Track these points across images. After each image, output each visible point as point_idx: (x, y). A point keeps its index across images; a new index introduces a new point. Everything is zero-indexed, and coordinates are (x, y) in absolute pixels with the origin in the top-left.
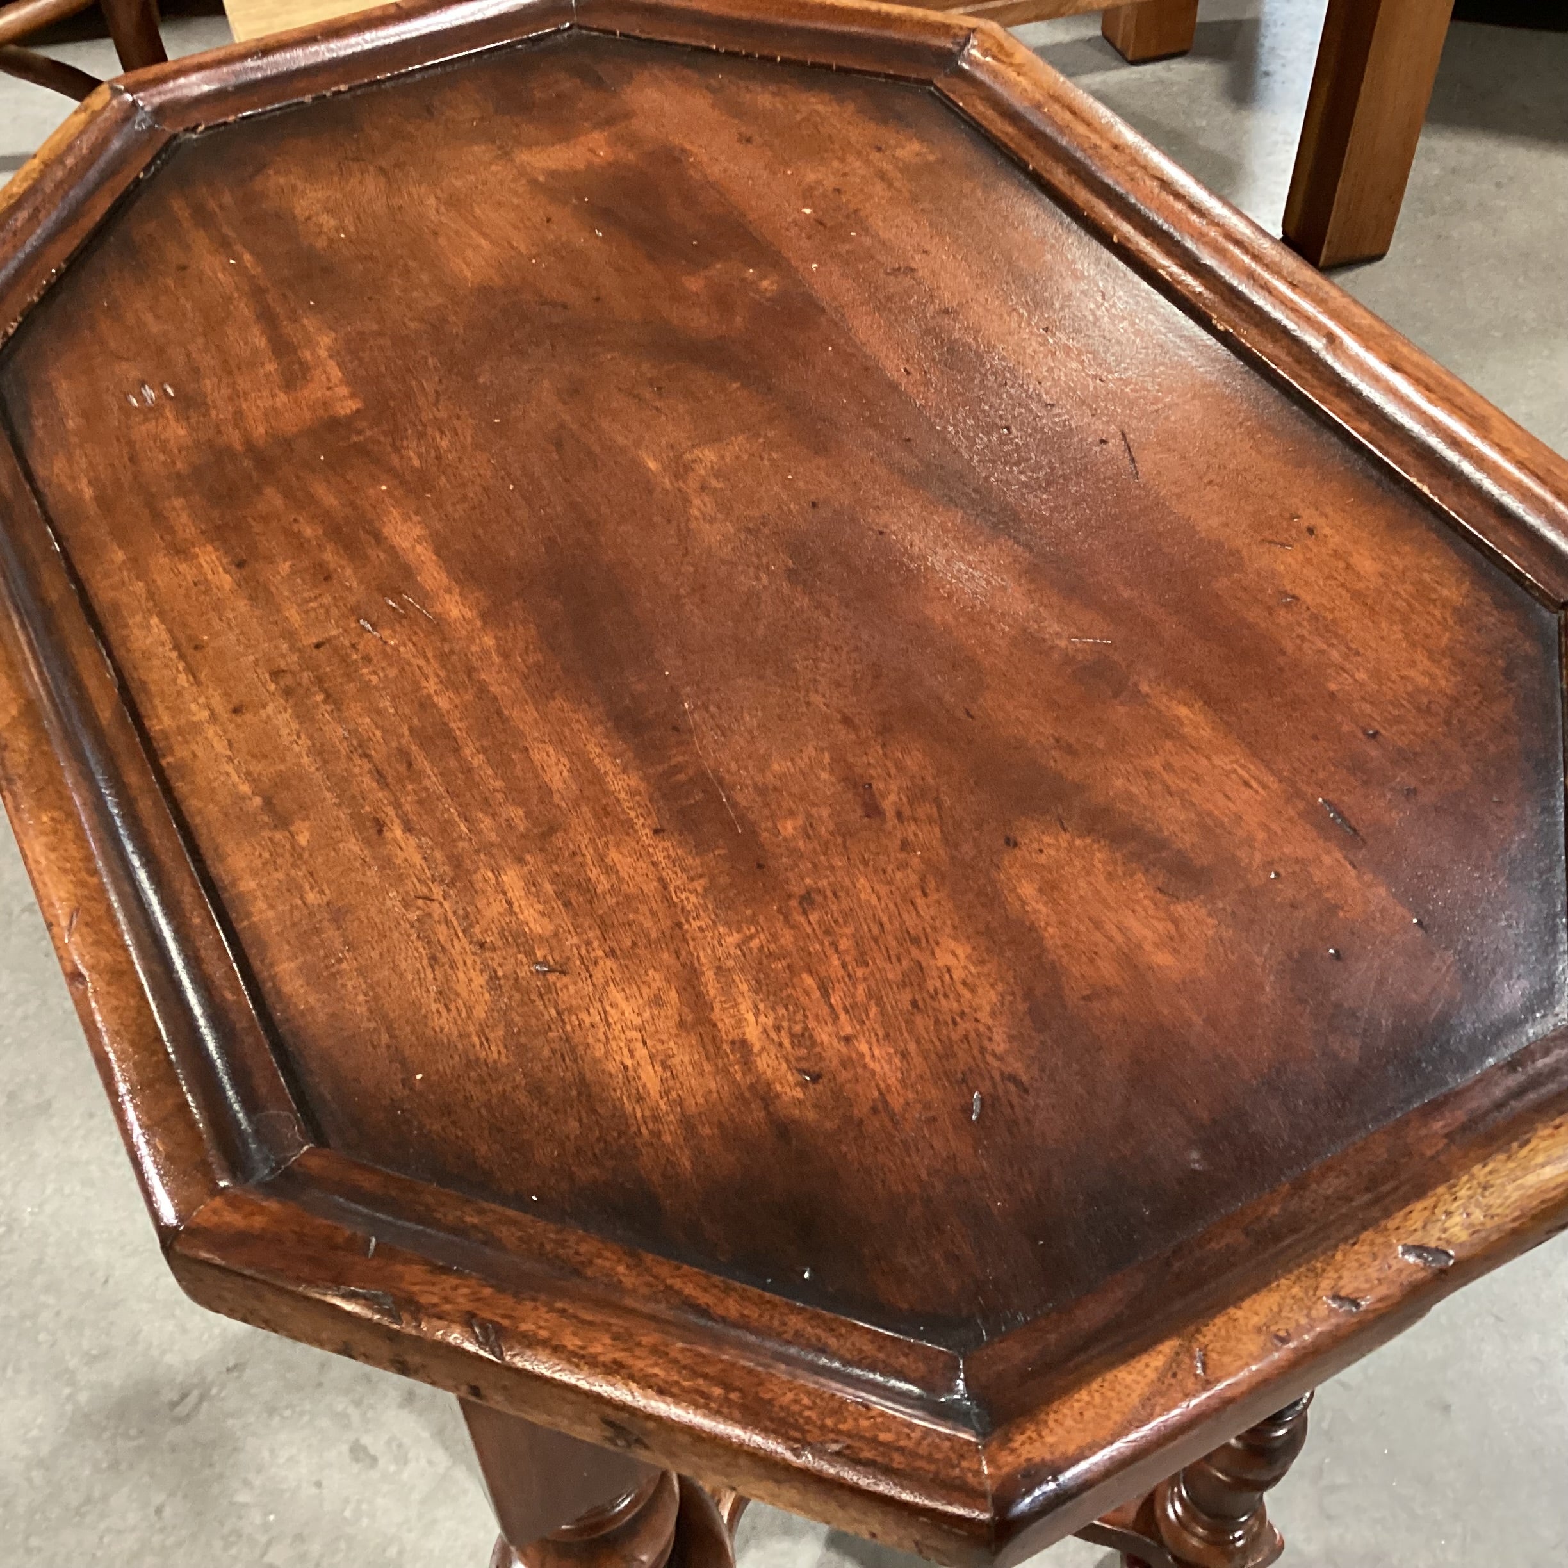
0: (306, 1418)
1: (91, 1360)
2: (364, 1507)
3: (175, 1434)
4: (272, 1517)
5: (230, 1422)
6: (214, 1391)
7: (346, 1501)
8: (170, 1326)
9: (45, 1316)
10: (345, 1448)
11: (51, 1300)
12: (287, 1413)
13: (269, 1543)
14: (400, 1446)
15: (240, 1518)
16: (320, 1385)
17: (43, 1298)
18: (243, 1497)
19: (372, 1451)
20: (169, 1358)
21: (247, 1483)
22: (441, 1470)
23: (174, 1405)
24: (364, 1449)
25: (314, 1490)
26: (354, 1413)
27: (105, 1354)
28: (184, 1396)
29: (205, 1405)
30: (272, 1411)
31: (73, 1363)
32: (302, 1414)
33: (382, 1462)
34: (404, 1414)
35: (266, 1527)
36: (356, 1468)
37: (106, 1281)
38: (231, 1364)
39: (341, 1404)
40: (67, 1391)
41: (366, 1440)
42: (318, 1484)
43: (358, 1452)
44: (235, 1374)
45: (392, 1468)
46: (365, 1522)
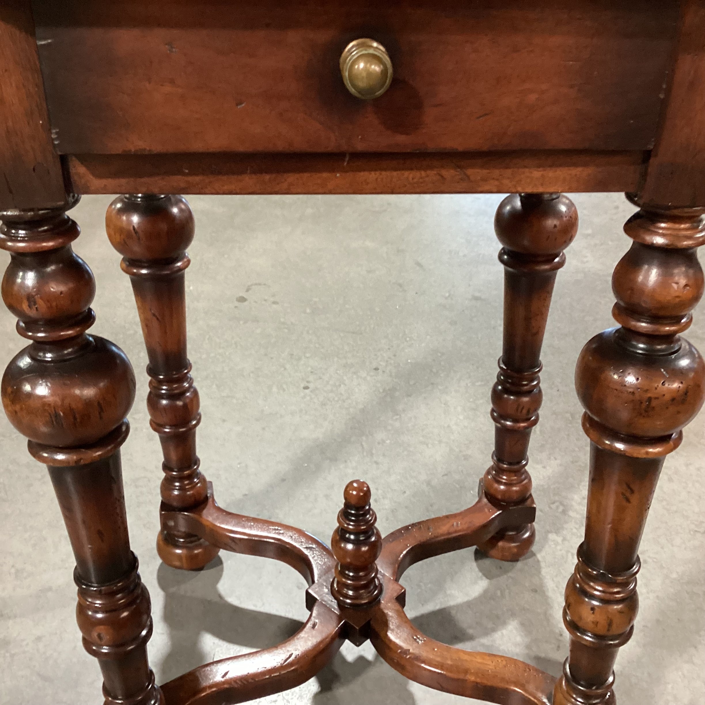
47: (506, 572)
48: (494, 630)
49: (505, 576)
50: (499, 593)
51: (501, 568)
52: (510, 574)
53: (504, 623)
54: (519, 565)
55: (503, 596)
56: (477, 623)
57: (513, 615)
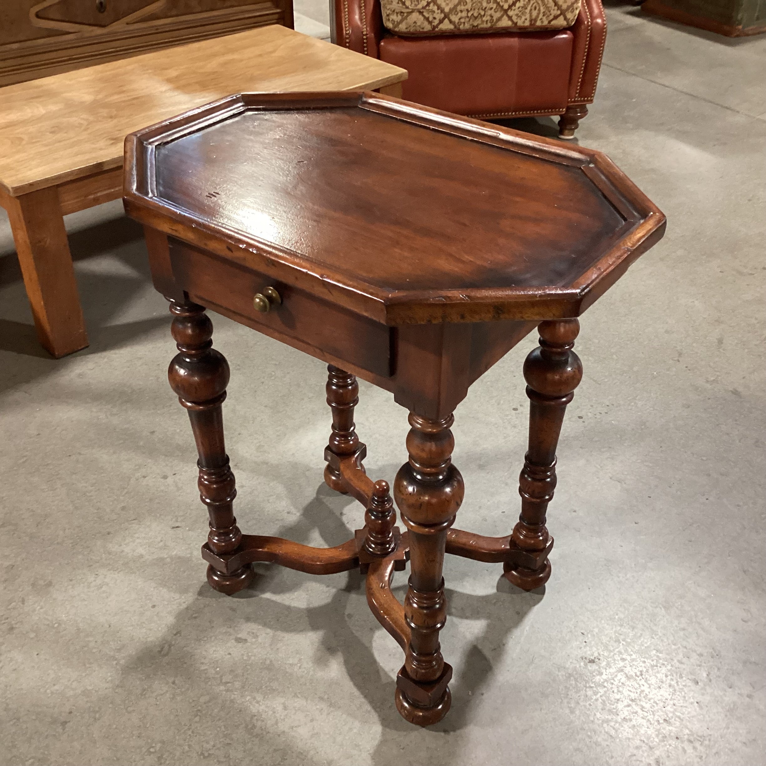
0: (213, 638)
1: (119, 650)
2: (250, 654)
3: (166, 659)
4: (218, 669)
5: (185, 649)
6: (173, 642)
7: (243, 655)
8: (144, 630)
9: (92, 644)
10: (233, 641)
11: (91, 639)
12: (205, 639)
13: (221, 676)
14: (253, 633)
15: (206, 674)
16: (213, 627)
17: (87, 639)
18: (203, 668)
19: (244, 638)
20: (149, 639)
21: (202, 663)
22: (271, 634)
23: (160, 652)
24: (240, 638)
25: (229, 656)
26: (231, 630)
27: (123, 646)
28: (162, 649)
29: (172, 647)
30: (199, 640)
31: (112, 653)
32: (211, 637)
33: (249, 640)
34: (249, 624)
35: (217, 673)
36: (240, 645)
37: (110, 626)
38: (175, 632)
39: (224, 629)
40: (115, 662)
41: (239, 636)
42: (230, 654)
43: (238, 640)
44: (178, 635)
45: (254, 640)
46: (253, 658)
47: (514, 593)
48: (467, 618)
49: (510, 595)
50: (495, 601)
51: (512, 589)
52: (514, 596)
53: (478, 618)
54: (527, 594)
55: (495, 604)
56: (462, 609)
57: (488, 617)
